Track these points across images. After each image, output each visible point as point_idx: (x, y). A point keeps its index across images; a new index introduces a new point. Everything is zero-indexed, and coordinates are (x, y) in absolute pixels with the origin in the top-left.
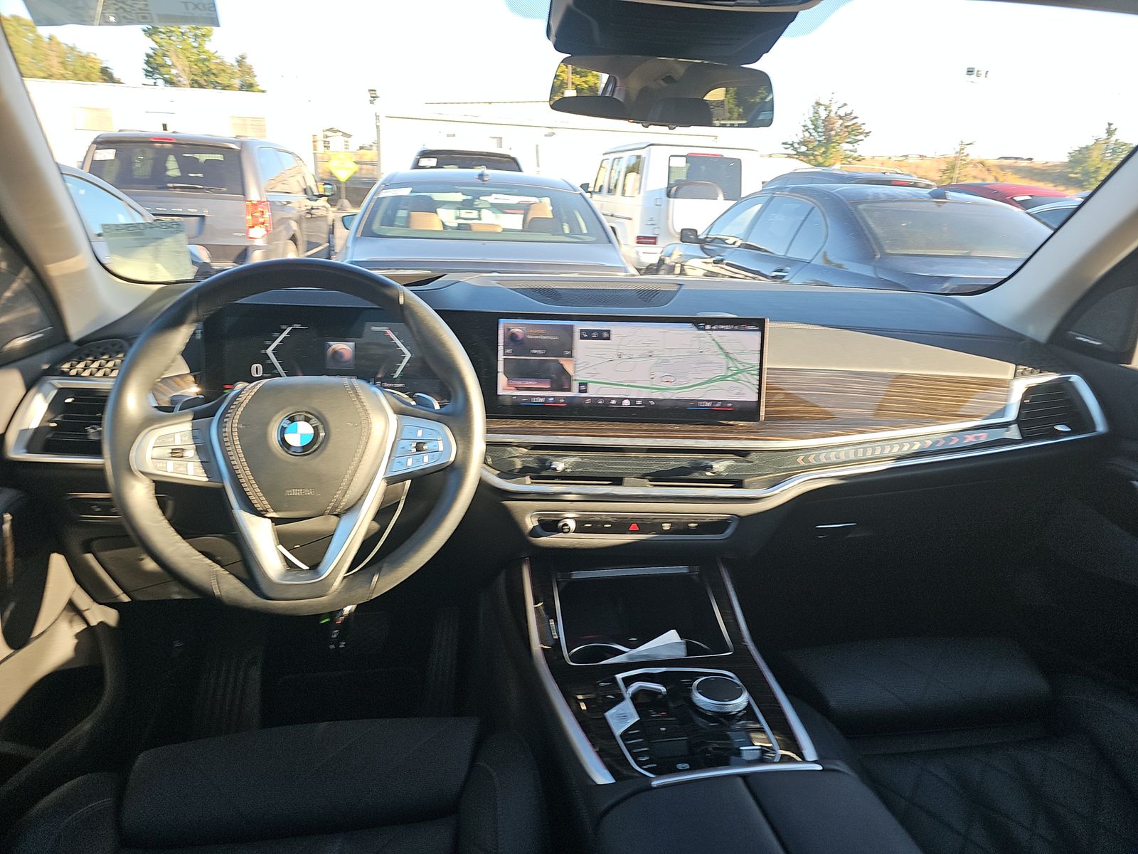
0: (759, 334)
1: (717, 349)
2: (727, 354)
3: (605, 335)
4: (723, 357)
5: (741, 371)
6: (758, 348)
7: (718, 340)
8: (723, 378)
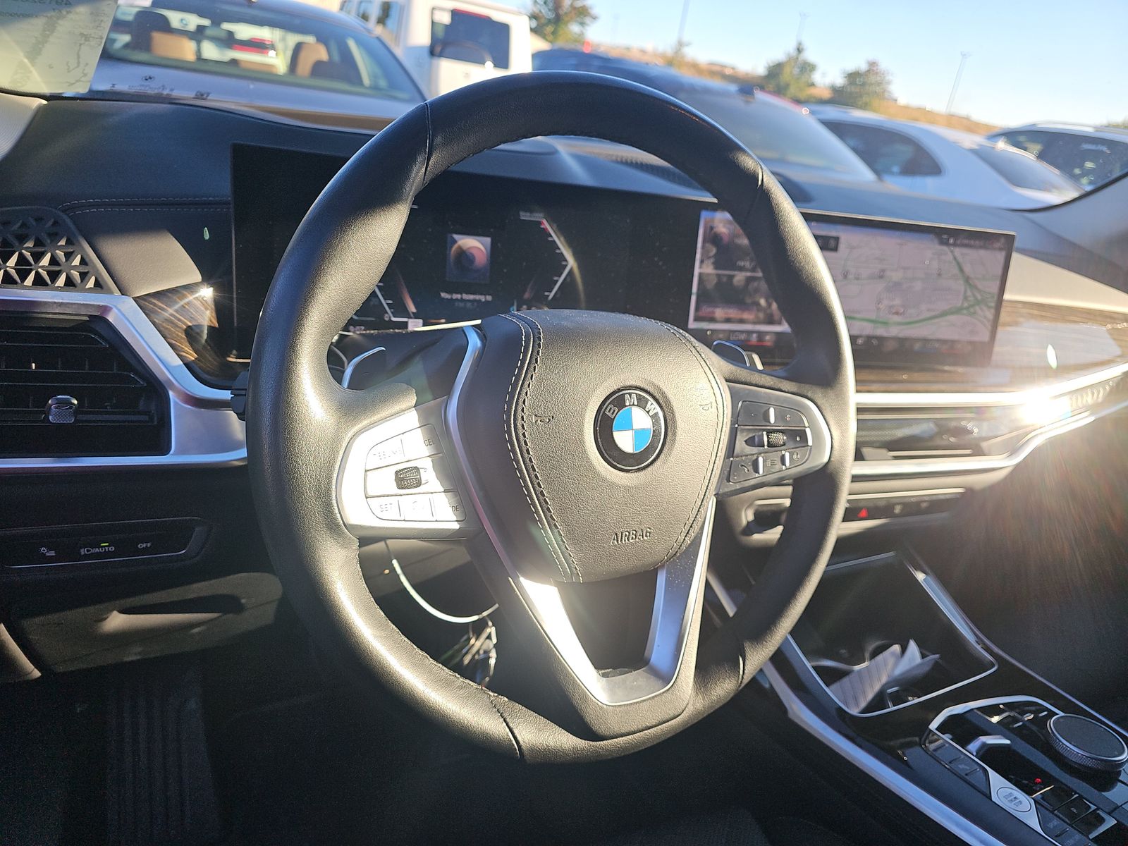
0: (1003, 254)
1: (956, 271)
2: (967, 280)
3: (832, 243)
4: (961, 282)
5: (978, 302)
6: (999, 272)
7: (960, 259)
8: (958, 311)
